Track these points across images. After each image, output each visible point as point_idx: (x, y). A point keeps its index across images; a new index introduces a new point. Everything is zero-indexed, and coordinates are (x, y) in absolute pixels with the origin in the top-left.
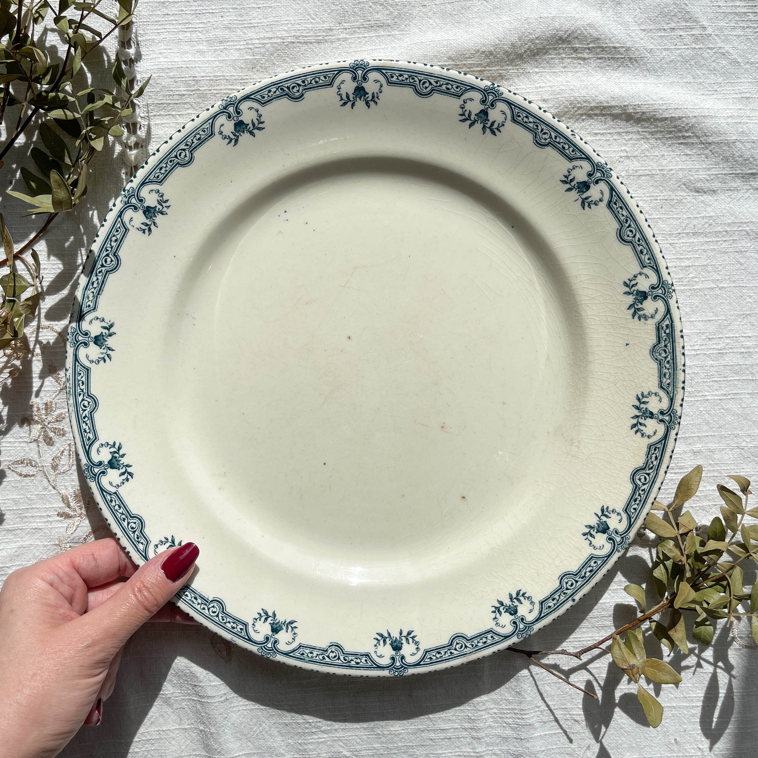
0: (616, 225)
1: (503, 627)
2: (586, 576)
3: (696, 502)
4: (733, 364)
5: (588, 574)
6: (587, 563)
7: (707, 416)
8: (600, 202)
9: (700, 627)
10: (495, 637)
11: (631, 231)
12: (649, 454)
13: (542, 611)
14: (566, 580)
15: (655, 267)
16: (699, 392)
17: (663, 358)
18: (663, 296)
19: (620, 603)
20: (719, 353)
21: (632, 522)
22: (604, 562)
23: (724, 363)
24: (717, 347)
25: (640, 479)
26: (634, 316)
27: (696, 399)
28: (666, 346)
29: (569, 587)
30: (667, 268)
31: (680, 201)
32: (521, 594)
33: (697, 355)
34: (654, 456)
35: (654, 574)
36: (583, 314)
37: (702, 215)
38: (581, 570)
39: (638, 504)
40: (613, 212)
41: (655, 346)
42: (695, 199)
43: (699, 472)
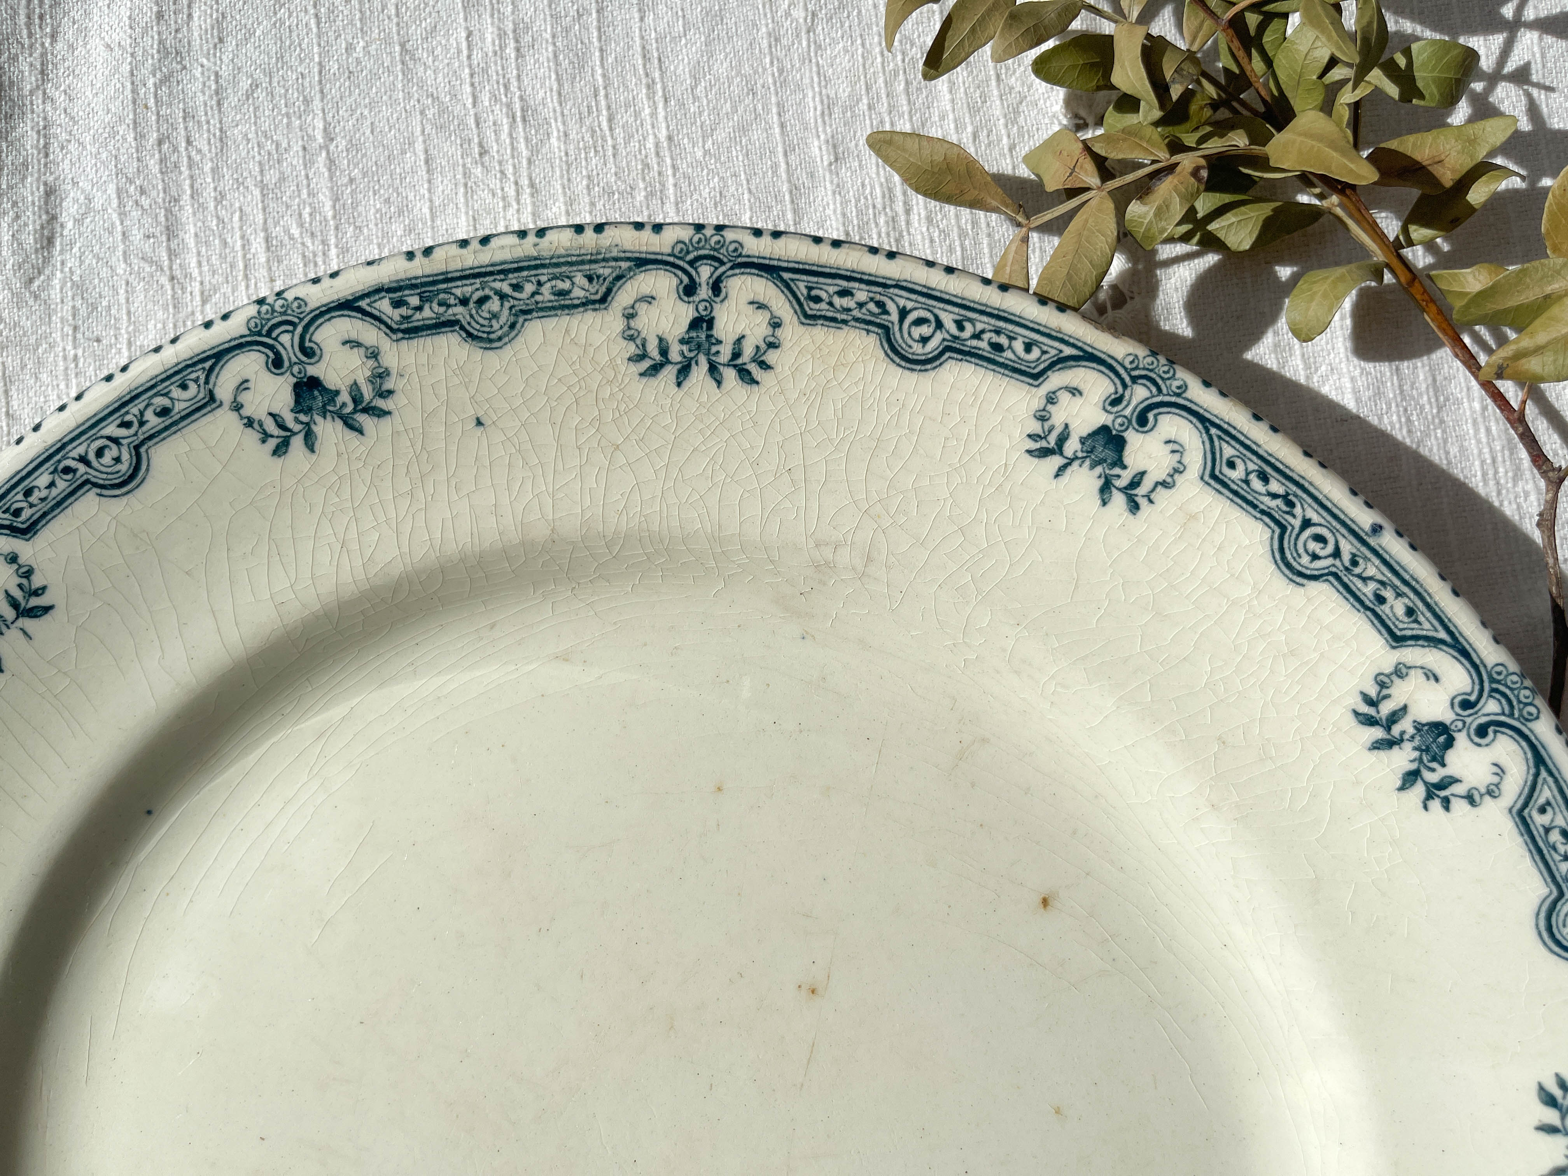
0: (89, 503)
1: (1500, 770)
2: (1281, 491)
3: (993, 137)
4: (553, 77)
5: (1275, 486)
6: (1236, 493)
7: (721, 135)
8: (21, 561)
9: (1420, 84)
10: (1542, 801)
11: (100, 453)
12: (834, 320)
13: (1427, 638)
14: (1305, 559)
15: (207, 365)
16: (646, 166)
17: (507, 305)
18: (299, 329)
19: (1349, 344)
20: (524, 120)
21: (1074, 352)
22: (1229, 434)
23: (552, 102)
24: (506, 128)
25: (924, 340)
26: (382, 413)
27: (670, 172)
28: (464, 302)
29: (1330, 549)
30: (208, 325)
31: (80, 288)
32: (1371, 711)
33: (532, 185)
34: (838, 301)
35: (1246, 245)
36: (397, 569)
37: (115, 216)
38: (1263, 512)
39: (1011, 339)
40: (45, 515)
41: (470, 335)
42: (72, 244)
43: (890, 143)
